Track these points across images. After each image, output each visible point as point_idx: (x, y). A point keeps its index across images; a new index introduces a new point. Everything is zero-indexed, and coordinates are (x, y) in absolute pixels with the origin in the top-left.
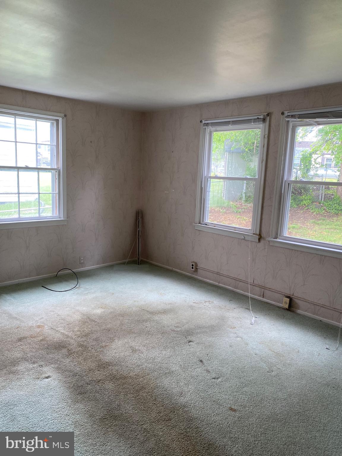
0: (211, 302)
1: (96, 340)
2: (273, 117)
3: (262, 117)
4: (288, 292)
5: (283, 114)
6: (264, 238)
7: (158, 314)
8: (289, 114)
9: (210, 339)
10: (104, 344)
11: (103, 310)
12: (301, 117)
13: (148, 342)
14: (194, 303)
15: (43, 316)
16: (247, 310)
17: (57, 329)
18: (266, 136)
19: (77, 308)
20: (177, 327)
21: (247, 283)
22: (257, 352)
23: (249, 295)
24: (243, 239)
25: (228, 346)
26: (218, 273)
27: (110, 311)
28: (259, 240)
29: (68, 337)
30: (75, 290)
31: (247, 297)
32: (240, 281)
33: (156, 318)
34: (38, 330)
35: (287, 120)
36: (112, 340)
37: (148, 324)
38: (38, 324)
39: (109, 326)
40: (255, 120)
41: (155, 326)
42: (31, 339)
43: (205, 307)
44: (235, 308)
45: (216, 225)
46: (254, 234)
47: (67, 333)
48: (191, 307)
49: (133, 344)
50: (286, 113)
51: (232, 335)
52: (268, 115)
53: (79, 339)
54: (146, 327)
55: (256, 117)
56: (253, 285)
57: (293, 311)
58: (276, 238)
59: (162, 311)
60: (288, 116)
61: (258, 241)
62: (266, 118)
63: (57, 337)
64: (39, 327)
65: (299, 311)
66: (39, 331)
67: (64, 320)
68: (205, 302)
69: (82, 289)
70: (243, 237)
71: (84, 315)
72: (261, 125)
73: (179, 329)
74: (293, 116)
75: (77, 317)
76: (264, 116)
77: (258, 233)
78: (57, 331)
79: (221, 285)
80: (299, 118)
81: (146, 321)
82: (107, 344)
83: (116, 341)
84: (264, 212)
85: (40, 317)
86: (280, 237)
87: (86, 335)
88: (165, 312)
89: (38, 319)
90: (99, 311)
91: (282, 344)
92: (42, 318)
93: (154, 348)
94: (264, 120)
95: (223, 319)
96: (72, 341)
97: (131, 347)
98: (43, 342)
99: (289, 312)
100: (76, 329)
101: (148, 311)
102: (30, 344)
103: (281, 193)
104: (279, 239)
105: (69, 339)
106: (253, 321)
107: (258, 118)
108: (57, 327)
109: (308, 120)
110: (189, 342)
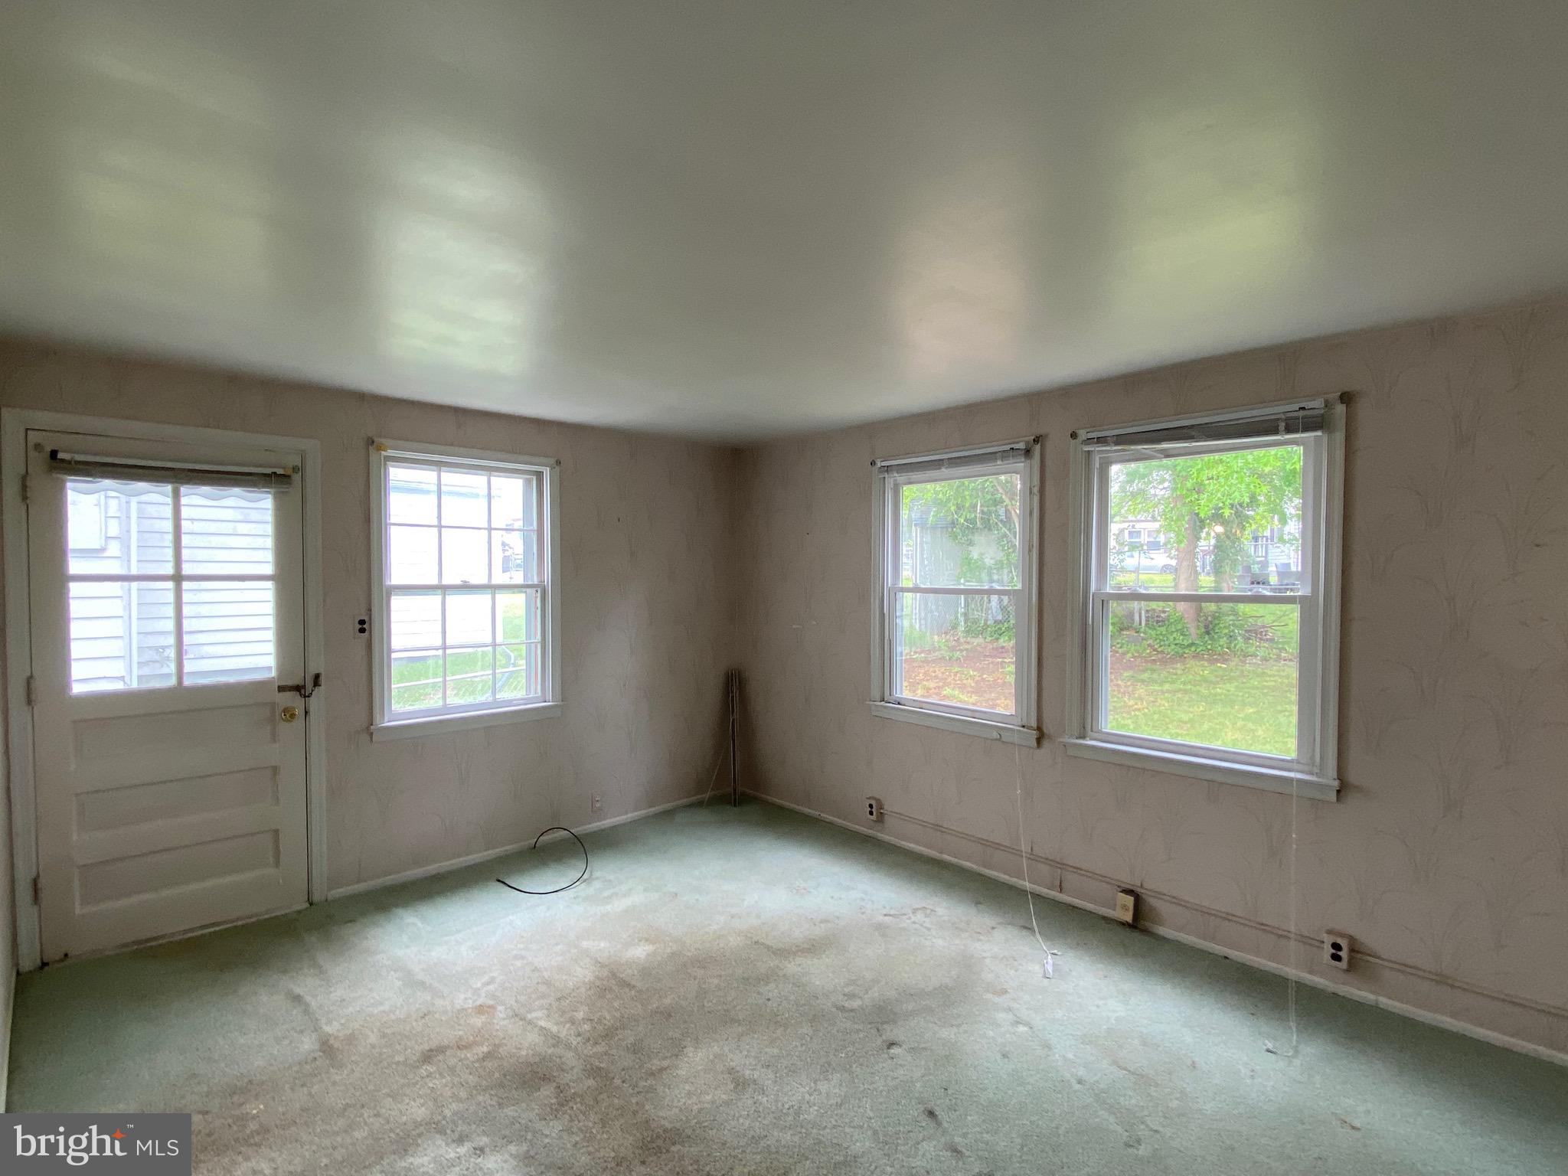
0: (928, 912)
1: (635, 1049)
2: (1050, 446)
3: (1022, 446)
4: (1129, 881)
5: (1074, 435)
6: (1050, 737)
7: (795, 953)
8: (1090, 436)
9: (945, 1033)
10: (656, 1063)
11: (650, 948)
12: (1120, 440)
13: (776, 1051)
14: (885, 915)
15: (495, 974)
16: (1025, 933)
17: (529, 1016)
18: (1036, 490)
19: (585, 944)
20: (851, 996)
21: (1018, 853)
22: (1081, 1072)
23: (1027, 885)
24: (996, 739)
25: (998, 1057)
26: (937, 827)
27: (669, 950)
28: (1039, 741)
29: (557, 1041)
30: (581, 887)
31: (1022, 892)
32: (997, 846)
33: (791, 967)
34: (478, 1021)
35: (1087, 448)
36: (677, 1049)
37: (771, 990)
38: (478, 1003)
39: (667, 1001)
40: (1005, 455)
41: (792, 997)
42: (459, 1052)
43: (916, 926)
44: (993, 928)
45: (924, 705)
46: (1023, 727)
47: (555, 1029)
48: (881, 929)
49: (735, 1060)
50: (1083, 434)
51: (1001, 1016)
52: (1036, 440)
53: (590, 1050)
54: (769, 1000)
55: (1008, 447)
56: (1033, 858)
57: (1146, 932)
58: (1083, 737)
59: (806, 946)
60: (1088, 441)
61: (1035, 744)
62: (1032, 447)
63: (526, 1042)
64: (480, 1010)
65: (1162, 930)
66: (480, 1025)
67: (548, 983)
68: (915, 911)
69: (597, 884)
70: (995, 735)
71: (602, 966)
72: (1021, 465)
73: (856, 1004)
74: (1101, 440)
75: (584, 973)
76: (1027, 443)
77: (1034, 724)
78: (530, 1022)
79: (946, 857)
80: (1117, 443)
81: (766, 979)
82: (665, 1063)
83: (690, 1050)
84: (1045, 672)
85: (486, 978)
86: (1095, 735)
87: (608, 1035)
88: (813, 948)
89: (479, 985)
90: (640, 952)
91: (1144, 1043)
92: (492, 981)
93: (794, 1072)
94: (1028, 452)
95: (968, 963)
96: (569, 1057)
97: (731, 1071)
98: (489, 1064)
99: (1136, 935)
100: (580, 1015)
101: (769, 948)
102: (452, 1070)
103: (1085, 623)
104: (1091, 739)
105: (559, 1051)
106: (1050, 969)
107: (1013, 449)
108: (530, 1012)
109: (1140, 447)
110: (889, 1048)
